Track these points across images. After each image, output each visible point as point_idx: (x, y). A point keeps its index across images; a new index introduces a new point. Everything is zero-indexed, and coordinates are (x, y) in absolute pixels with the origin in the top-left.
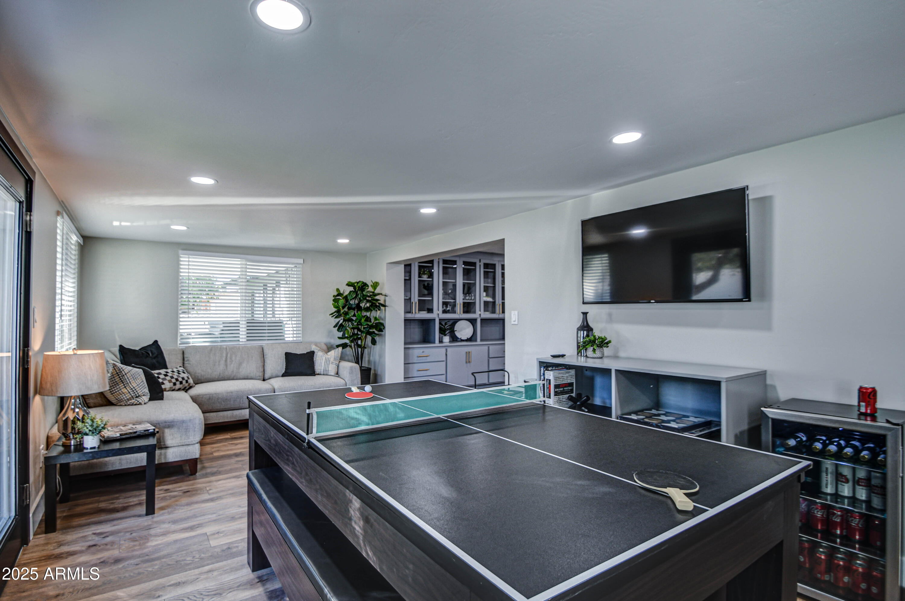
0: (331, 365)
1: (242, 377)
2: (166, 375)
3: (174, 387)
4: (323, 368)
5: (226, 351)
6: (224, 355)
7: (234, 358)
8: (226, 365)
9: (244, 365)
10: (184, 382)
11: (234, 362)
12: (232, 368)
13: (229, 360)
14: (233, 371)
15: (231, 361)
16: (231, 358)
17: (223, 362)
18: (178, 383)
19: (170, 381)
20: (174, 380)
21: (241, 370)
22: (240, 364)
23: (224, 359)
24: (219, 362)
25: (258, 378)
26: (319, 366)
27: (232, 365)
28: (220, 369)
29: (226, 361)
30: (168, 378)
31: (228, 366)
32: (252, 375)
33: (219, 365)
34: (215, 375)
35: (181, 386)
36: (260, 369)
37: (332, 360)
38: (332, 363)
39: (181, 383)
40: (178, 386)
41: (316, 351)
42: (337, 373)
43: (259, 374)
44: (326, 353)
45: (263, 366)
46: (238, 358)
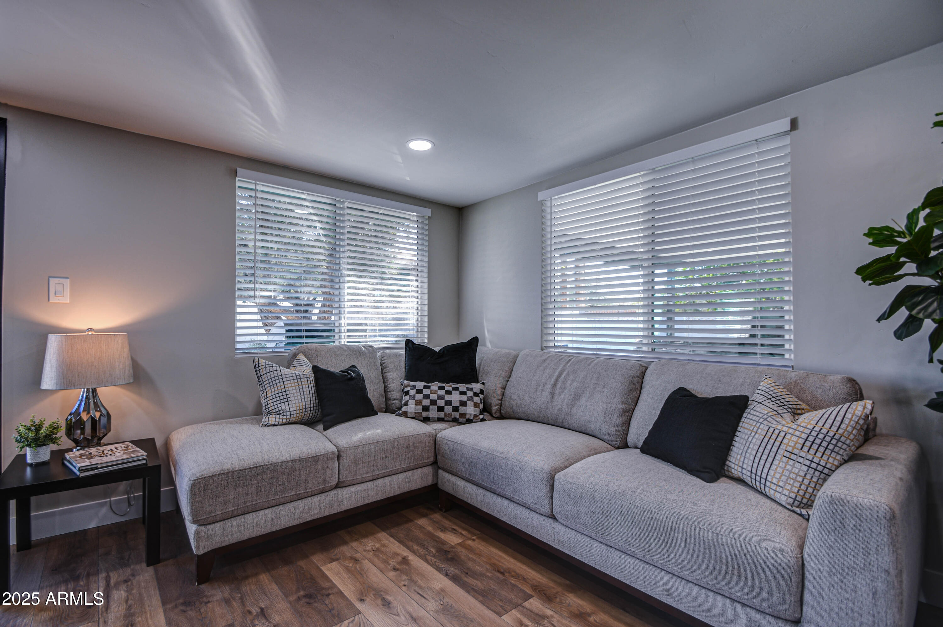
1: (575, 425)
2: (419, 392)
3: (425, 414)
4: (748, 464)
6: (557, 373)
7: (568, 385)
8: (553, 394)
9: (583, 400)
10: (448, 409)
11: (566, 391)
12: (561, 402)
13: (559, 384)
14: (560, 410)
15: (563, 388)
16: (564, 382)
17: (549, 387)
18: (433, 408)
19: (420, 403)
20: (426, 402)
21: (575, 410)
22: (576, 397)
23: (552, 382)
24: (544, 386)
25: (606, 437)
26: (744, 449)
27: (562, 396)
29: (555, 385)
31: (556, 396)
32: (593, 427)
33: (542, 390)
34: (533, 409)
35: (442, 415)
36: (617, 420)
37: (791, 442)
38: (790, 456)
39: (441, 409)
40: (433, 413)
41: (760, 398)
42: (809, 505)
43: (613, 430)
44: (796, 413)
45: (625, 411)
46: (575, 384)
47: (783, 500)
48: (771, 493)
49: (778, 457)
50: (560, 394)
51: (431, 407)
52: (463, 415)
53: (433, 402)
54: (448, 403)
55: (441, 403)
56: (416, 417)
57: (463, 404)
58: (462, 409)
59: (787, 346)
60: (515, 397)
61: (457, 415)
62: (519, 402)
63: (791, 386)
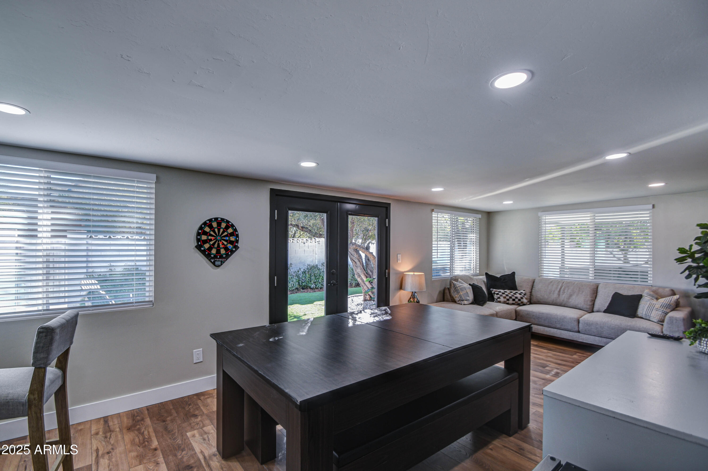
0: (654, 312)
2: (503, 293)
3: (507, 302)
4: (644, 313)
5: (562, 284)
6: (559, 287)
7: (566, 291)
8: (559, 295)
9: (574, 297)
10: (517, 300)
11: (565, 294)
12: (563, 297)
13: (562, 291)
14: (563, 300)
15: (564, 293)
16: (564, 290)
17: (557, 292)
18: (511, 300)
19: (505, 298)
20: (508, 297)
21: (570, 300)
22: (571, 296)
23: (558, 290)
24: (554, 292)
26: (642, 309)
27: (564, 295)
28: (554, 297)
29: (559, 291)
30: (504, 295)
31: (561, 296)
32: (579, 306)
33: (553, 293)
34: (550, 300)
35: (514, 302)
36: (589, 303)
37: (657, 306)
38: (657, 309)
39: (514, 300)
40: (511, 301)
41: (646, 295)
42: (663, 321)
43: (588, 307)
44: (657, 299)
45: (592, 300)
46: (569, 291)
47: (655, 321)
48: (651, 319)
49: (653, 310)
50: (563, 294)
51: (510, 299)
52: (522, 302)
53: (511, 298)
54: (516, 298)
55: (513, 298)
56: (504, 303)
57: (522, 298)
58: (522, 300)
59: (649, 279)
60: (539, 296)
61: (519, 302)
62: (541, 298)
63: (654, 292)
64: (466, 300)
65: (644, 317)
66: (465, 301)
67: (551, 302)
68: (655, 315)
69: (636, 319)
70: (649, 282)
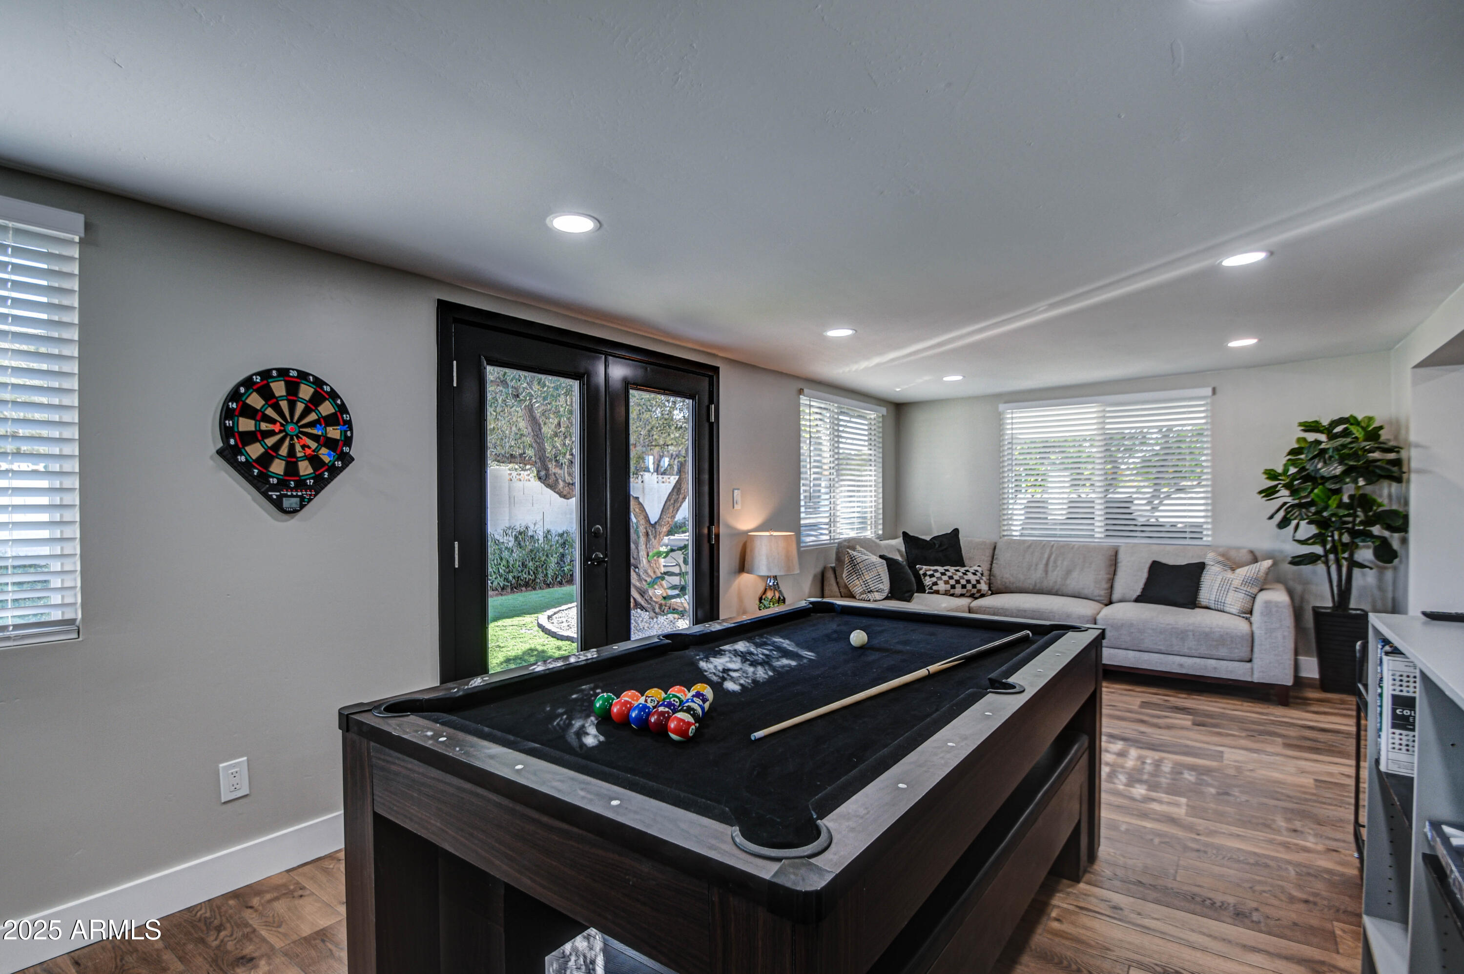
0: (1231, 594)
1: (1070, 593)
2: (943, 574)
3: (952, 591)
4: (1213, 597)
5: (1051, 550)
6: (1046, 556)
7: (1059, 563)
8: (1046, 572)
9: (1075, 574)
10: (969, 586)
11: (1058, 569)
12: (1055, 577)
13: (1051, 564)
14: (1056, 582)
15: (1055, 566)
16: (1055, 562)
17: (1041, 567)
18: (958, 586)
19: (946, 582)
20: (952, 582)
21: (1068, 582)
22: (1068, 572)
23: (1044, 561)
24: (1036, 565)
25: (1098, 598)
26: (1208, 591)
27: (1055, 573)
28: (1036, 576)
29: (1047, 564)
30: (945, 578)
31: (1050, 573)
32: (1086, 592)
33: (1036, 569)
34: (1029, 584)
35: (964, 591)
36: (1105, 585)
37: (1237, 583)
38: (1236, 590)
39: (964, 587)
40: (958, 590)
41: (1212, 563)
42: (1250, 611)
43: (1102, 593)
44: (1233, 570)
45: (1109, 580)
46: (1065, 563)
47: (1234, 611)
48: (1227, 609)
49: (1230, 591)
50: (1053, 571)
51: (957, 585)
52: (979, 591)
53: (958, 582)
54: (968, 581)
55: (963, 582)
56: (946, 593)
57: (978, 582)
58: (978, 586)
60: (1008, 576)
61: (974, 591)
62: (1012, 579)
63: (1223, 555)
64: (877, 591)
65: (1212, 606)
66: (876, 593)
67: (1031, 587)
68: (1235, 601)
69: (1197, 610)
70: (1205, 539)
